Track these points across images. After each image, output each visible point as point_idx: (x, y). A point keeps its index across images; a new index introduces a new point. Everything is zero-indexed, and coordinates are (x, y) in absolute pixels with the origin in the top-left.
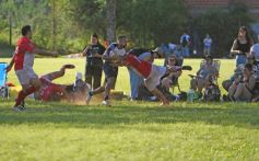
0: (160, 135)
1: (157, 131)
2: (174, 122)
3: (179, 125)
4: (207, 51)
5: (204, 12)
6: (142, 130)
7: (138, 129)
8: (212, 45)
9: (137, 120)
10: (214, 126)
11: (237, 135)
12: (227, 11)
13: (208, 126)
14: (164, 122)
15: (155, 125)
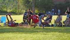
0: (46, 36)
1: (45, 34)
2: (50, 32)
3: (51, 33)
4: (59, 13)
5: (58, 3)
6: (42, 34)
7: (40, 34)
8: (60, 12)
9: (40, 32)
10: (60, 33)
11: (67, 36)
12: (64, 3)
13: (59, 33)
14: (47, 32)
15: (45, 33)
